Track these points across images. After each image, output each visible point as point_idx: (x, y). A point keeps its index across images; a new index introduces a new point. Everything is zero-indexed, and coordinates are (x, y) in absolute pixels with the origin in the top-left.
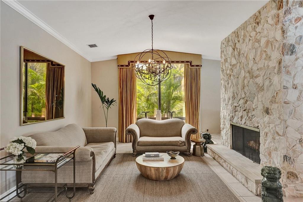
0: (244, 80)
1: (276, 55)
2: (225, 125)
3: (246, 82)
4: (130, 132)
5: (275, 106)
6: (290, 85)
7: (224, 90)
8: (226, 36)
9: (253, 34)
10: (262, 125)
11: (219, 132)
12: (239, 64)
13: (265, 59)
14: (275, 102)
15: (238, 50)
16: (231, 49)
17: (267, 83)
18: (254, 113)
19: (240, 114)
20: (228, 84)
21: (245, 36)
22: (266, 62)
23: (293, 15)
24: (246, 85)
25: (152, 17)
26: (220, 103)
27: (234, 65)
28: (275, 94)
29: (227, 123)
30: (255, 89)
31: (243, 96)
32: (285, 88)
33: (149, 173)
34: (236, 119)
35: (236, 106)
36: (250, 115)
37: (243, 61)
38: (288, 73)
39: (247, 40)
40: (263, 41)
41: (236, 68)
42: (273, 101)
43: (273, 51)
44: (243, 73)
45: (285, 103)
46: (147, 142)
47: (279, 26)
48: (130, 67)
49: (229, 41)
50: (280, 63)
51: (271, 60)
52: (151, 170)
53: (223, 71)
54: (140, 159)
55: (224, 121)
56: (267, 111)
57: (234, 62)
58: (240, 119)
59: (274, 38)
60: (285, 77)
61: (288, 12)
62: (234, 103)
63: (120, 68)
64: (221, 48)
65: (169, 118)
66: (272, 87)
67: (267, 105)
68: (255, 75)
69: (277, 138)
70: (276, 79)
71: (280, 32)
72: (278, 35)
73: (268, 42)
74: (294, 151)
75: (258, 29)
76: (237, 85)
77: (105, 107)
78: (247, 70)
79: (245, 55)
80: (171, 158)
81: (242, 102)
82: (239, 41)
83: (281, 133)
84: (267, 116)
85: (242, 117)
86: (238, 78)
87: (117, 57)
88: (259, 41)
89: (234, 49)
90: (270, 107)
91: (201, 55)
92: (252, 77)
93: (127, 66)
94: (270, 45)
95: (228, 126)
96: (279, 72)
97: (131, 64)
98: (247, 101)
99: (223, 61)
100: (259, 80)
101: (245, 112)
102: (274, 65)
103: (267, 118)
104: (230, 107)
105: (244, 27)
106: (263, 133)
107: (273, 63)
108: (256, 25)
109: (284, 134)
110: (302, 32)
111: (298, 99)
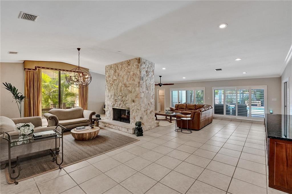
0: (121, 87)
1: (137, 80)
2: (108, 109)
3: (122, 88)
4: (53, 118)
5: (137, 99)
6: (142, 92)
7: (108, 91)
8: (110, 64)
9: (126, 68)
10: (131, 107)
11: (104, 112)
12: (118, 80)
13: (133, 80)
14: (137, 98)
15: (118, 73)
16: (113, 71)
17: (133, 90)
18: (127, 102)
19: (119, 103)
20: (111, 88)
21: (121, 67)
22: (133, 81)
23: (142, 67)
24: (122, 90)
25: (79, 49)
26: (105, 97)
27: (115, 80)
28: (137, 95)
29: (110, 108)
30: (128, 92)
31: (121, 94)
32: (141, 92)
34: (116, 105)
35: (116, 99)
36: (124, 103)
37: (121, 79)
38: (141, 87)
39: (123, 70)
40: (132, 73)
41: (116, 81)
42: (136, 97)
43: (136, 78)
44: (120, 84)
45: (141, 98)
47: (139, 69)
48: (37, 71)
49: (111, 67)
50: (139, 83)
51: (135, 81)
53: (107, 81)
55: (108, 107)
56: (134, 101)
57: (115, 78)
58: (119, 105)
59: (137, 73)
60: (141, 89)
61: (141, 65)
62: (115, 98)
63: (27, 71)
64: (106, 69)
66: (136, 92)
67: (134, 98)
68: (128, 86)
69: (138, 111)
70: (137, 89)
71: (139, 72)
72: (138, 73)
73: (134, 74)
74: (143, 115)
75: (129, 67)
76: (117, 89)
78: (123, 83)
79: (122, 76)
80: (92, 128)
81: (120, 97)
82: (118, 69)
83: (139, 109)
84: (134, 103)
85: (120, 104)
86: (117, 86)
87: (23, 62)
88: (129, 72)
89: (115, 72)
90: (135, 100)
91: (88, 69)
92: (126, 87)
93: (33, 70)
94: (135, 75)
95: (111, 109)
96: (139, 86)
97: (37, 68)
98: (123, 97)
99: (107, 76)
100: (130, 89)
101: (122, 102)
102: (136, 84)
103: (133, 104)
104: (112, 100)
105: (122, 64)
106: (132, 110)
107: (136, 83)
108: (128, 65)
109: (140, 109)
110: (145, 73)
111: (144, 97)
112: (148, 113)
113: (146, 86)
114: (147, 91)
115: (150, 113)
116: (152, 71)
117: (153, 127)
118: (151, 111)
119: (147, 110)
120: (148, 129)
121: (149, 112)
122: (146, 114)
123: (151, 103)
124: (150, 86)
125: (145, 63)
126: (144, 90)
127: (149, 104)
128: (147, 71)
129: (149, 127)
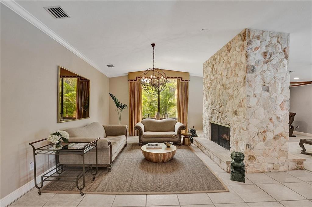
0: (220, 91)
1: (242, 73)
2: (206, 123)
3: (221, 92)
4: (137, 128)
5: (241, 109)
6: (251, 94)
7: (205, 98)
8: (207, 59)
9: (226, 58)
10: (232, 123)
11: (201, 128)
12: (216, 79)
13: (234, 76)
14: (241, 106)
15: (215, 70)
16: (210, 69)
17: (236, 93)
18: (226, 114)
19: (217, 115)
20: (208, 94)
21: (220, 59)
22: (235, 78)
23: (253, 45)
24: (221, 94)
25: (153, 45)
26: (203, 107)
27: (212, 80)
28: (241, 101)
29: (207, 122)
30: (227, 97)
31: (219, 102)
32: (248, 96)
33: (151, 157)
34: (213, 118)
35: (214, 110)
36: (223, 116)
37: (219, 77)
38: (250, 86)
39: (222, 62)
40: (233, 63)
41: (214, 82)
43: (240, 70)
44: (219, 86)
45: (248, 107)
46: (150, 135)
47: (244, 52)
48: (138, 81)
49: (209, 63)
50: (244, 79)
51: (238, 77)
52: (152, 155)
53: (204, 84)
54: (144, 148)
55: (205, 121)
56: (236, 113)
57: (212, 78)
58: (216, 119)
59: (241, 61)
61: (249, 43)
62: (212, 107)
63: (130, 82)
64: (203, 68)
65: (166, 118)
66: (239, 96)
67: (236, 108)
68: (227, 88)
69: (242, 132)
70: (242, 90)
71: (244, 57)
72: (243, 59)
73: (236, 64)
74: (254, 141)
75: (230, 55)
76: (214, 94)
77: (119, 111)
78: (221, 83)
79: (220, 73)
80: (167, 147)
81: (218, 106)
82: (216, 63)
83: (245, 129)
84: (236, 116)
85: (218, 117)
86: (215, 89)
87: (128, 74)
88: (230, 63)
89: (212, 69)
90: (237, 110)
91: (189, 73)
92: (225, 89)
93: (135, 80)
94: (238, 66)
95: (208, 124)
96: (244, 85)
97: (138, 79)
98: (221, 105)
99: (204, 77)
100: (230, 91)
101: (220, 114)
102: (240, 80)
103: (235, 118)
104: (209, 110)
105: (219, 53)
106: (233, 129)
107: (240, 79)
108: (228, 52)
109: (247, 129)
110: (260, 57)
111: (257, 104)
112: (268, 139)
113: (262, 83)
114: (266, 94)
115: (275, 138)
116: (281, 50)
117: (282, 169)
118: (278, 135)
119: (265, 132)
120: (266, 171)
121: (270, 136)
122: (262, 139)
123: (278, 118)
124: (275, 82)
125: (258, 38)
126: (258, 90)
127: (271, 120)
128: (265, 54)
129: (271, 166)
